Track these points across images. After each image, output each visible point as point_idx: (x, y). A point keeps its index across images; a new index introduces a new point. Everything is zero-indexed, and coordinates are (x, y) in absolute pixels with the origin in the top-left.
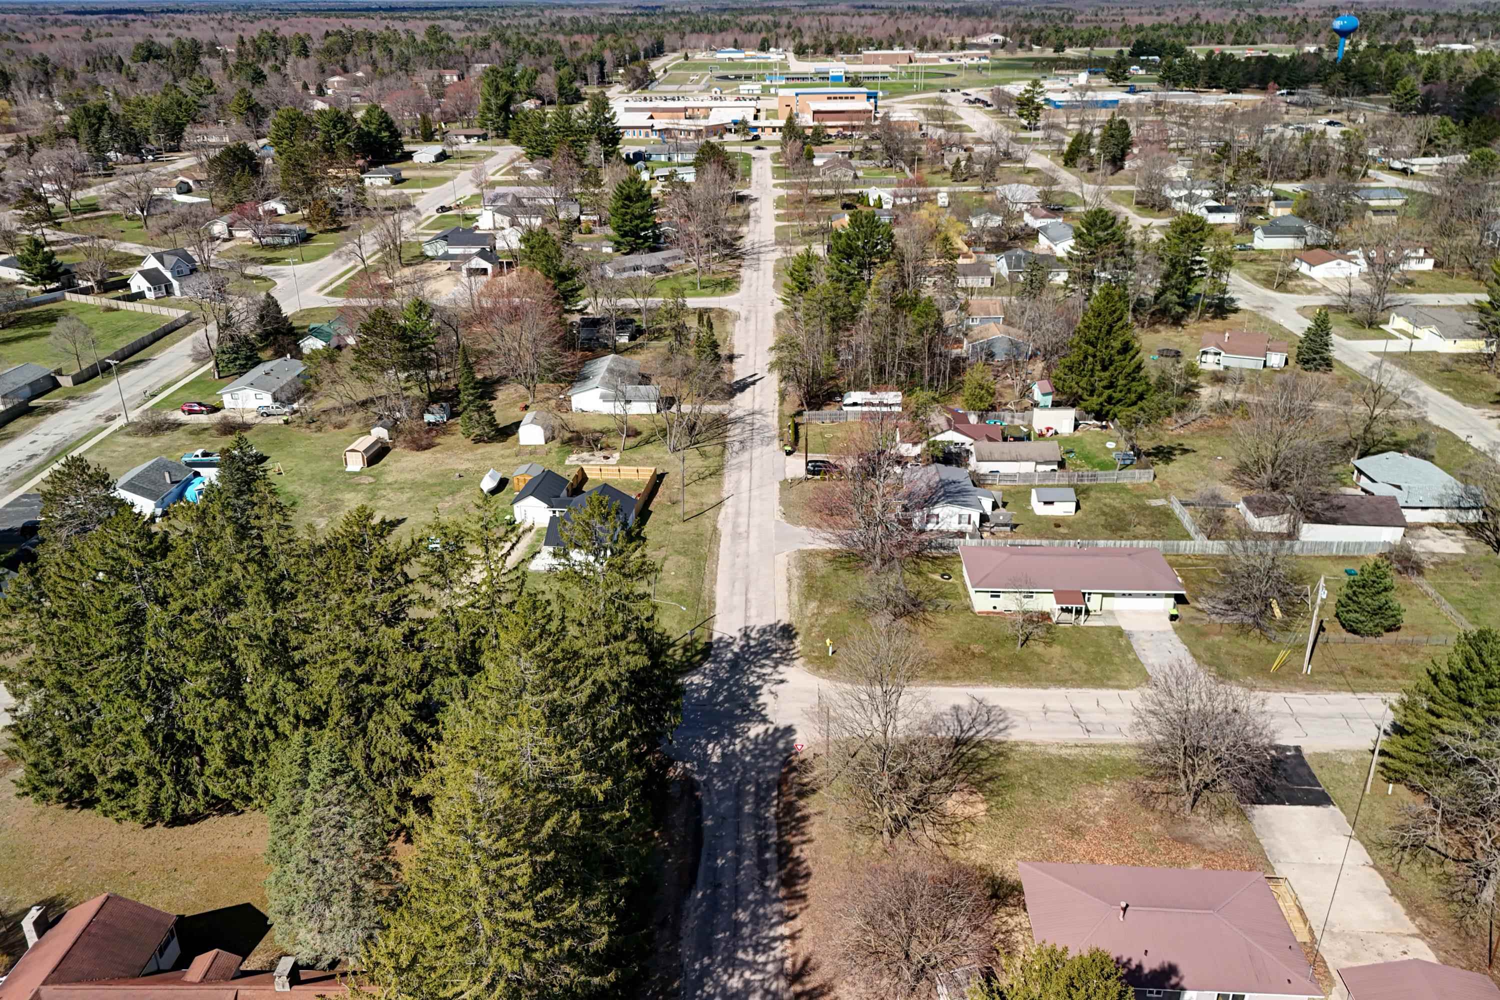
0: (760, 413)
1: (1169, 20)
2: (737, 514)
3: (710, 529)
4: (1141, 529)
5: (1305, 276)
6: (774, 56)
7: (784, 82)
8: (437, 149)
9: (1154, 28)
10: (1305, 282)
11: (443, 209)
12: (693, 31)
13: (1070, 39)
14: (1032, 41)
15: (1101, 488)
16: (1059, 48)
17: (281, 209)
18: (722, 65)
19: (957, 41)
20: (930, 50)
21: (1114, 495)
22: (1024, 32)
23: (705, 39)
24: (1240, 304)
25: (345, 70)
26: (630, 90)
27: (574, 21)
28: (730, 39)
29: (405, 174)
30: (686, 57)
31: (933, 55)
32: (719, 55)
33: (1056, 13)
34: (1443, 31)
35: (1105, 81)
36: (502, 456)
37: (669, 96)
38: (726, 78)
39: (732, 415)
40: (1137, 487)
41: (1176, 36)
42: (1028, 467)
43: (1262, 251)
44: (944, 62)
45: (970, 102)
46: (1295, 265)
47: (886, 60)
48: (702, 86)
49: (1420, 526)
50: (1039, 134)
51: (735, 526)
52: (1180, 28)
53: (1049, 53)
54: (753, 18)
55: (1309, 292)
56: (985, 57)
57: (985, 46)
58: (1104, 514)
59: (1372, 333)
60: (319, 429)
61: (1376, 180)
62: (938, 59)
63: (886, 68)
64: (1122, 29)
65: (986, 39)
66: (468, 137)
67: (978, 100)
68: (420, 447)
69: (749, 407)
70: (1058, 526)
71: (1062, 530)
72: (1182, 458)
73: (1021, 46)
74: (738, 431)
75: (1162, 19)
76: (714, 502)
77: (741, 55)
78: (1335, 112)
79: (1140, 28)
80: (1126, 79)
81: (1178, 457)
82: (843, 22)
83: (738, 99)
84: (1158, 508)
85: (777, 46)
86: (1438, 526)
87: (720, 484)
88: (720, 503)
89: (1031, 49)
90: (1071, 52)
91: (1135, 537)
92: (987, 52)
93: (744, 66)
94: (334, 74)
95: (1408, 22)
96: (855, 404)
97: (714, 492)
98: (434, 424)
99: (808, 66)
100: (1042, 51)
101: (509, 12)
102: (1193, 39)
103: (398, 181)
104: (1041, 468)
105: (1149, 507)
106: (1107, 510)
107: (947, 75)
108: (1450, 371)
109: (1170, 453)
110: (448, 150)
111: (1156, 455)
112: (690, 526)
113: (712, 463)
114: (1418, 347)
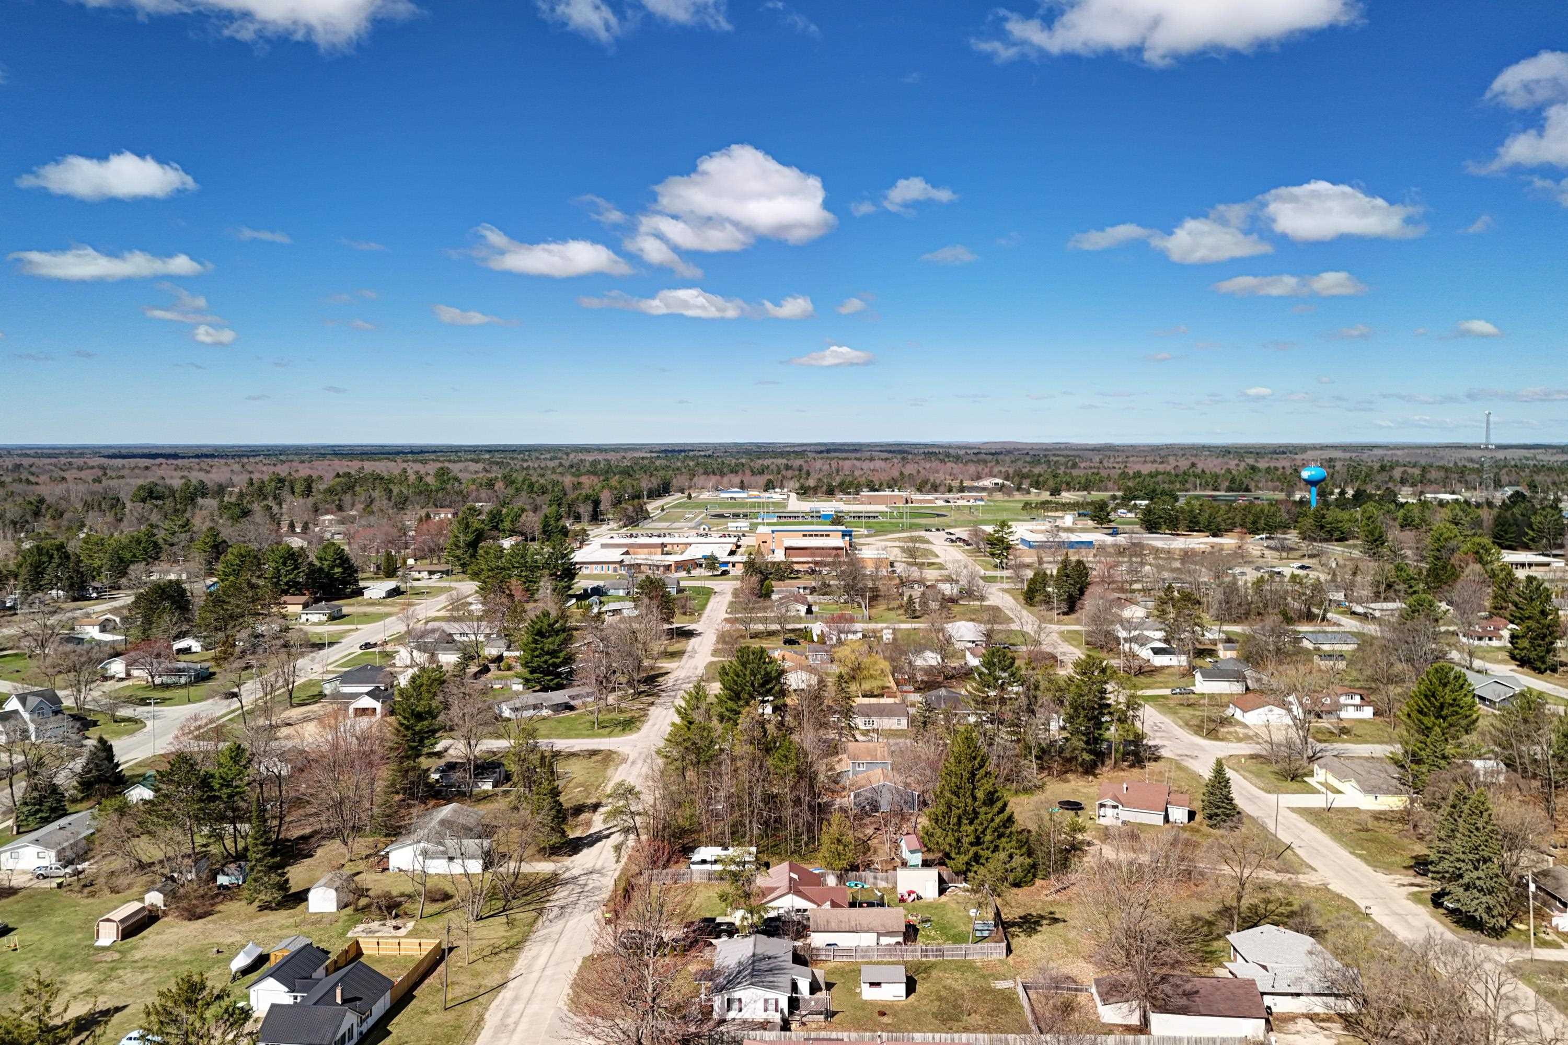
0: (599, 872)
1: (1169, 468)
2: (516, 999)
3: (475, 1018)
4: (975, 1019)
5: (1238, 723)
6: (776, 496)
7: (775, 520)
8: (391, 584)
9: (1151, 475)
10: (1238, 729)
11: (367, 646)
12: (706, 473)
13: (1068, 484)
14: (1031, 486)
15: (946, 966)
16: (1055, 492)
17: (196, 646)
18: (721, 504)
19: (955, 484)
20: (928, 492)
21: (957, 975)
22: (1024, 476)
23: (713, 479)
24: (1163, 752)
25: (340, 508)
26: (621, 528)
27: (595, 463)
28: (736, 480)
29: (345, 610)
30: (690, 497)
31: (930, 497)
32: (723, 495)
33: (1062, 459)
34: (1431, 482)
35: (1091, 523)
36: (281, 928)
37: (655, 532)
38: (722, 516)
39: (567, 875)
40: (986, 965)
41: (1172, 483)
42: (868, 940)
43: (1203, 695)
44: (940, 503)
45: (952, 541)
46: (1230, 711)
47: (882, 500)
48: (692, 524)
49: (1292, 1018)
50: (1006, 573)
51: (506, 1015)
52: (1177, 476)
53: (1046, 496)
54: (767, 462)
55: (1240, 740)
56: (982, 499)
57: (984, 489)
58: (940, 999)
59: (1295, 785)
60: (92, 895)
61: (1335, 624)
62: (937, 501)
63: (882, 508)
64: (1120, 475)
65: (987, 483)
66: (431, 573)
67: (959, 539)
68: (193, 915)
69: (589, 866)
70: (883, 1014)
71: (885, 1019)
72: (1049, 929)
73: (1019, 489)
74: (565, 893)
75: (1161, 468)
76: (495, 984)
77: (744, 495)
78: (1311, 556)
79: (1138, 474)
80: (1110, 521)
81: (1044, 928)
82: (854, 465)
83: (724, 536)
84: (1002, 991)
85: (782, 487)
86: (1312, 1017)
87: (512, 961)
88: (502, 985)
89: (1029, 493)
90: (1067, 496)
91: (966, 1030)
92: (984, 494)
93: (743, 505)
94: (327, 512)
95: (1397, 473)
96: (704, 862)
97: (502, 972)
98: (226, 888)
99: (806, 506)
100: (1039, 494)
101: (534, 455)
102: (1188, 486)
103: (336, 617)
104: (885, 940)
105: (993, 991)
106: (944, 993)
107: (938, 515)
108: (1367, 830)
109: (1038, 923)
110: (403, 586)
111: (1020, 925)
112: (450, 1016)
113: (515, 934)
114: (1340, 802)
